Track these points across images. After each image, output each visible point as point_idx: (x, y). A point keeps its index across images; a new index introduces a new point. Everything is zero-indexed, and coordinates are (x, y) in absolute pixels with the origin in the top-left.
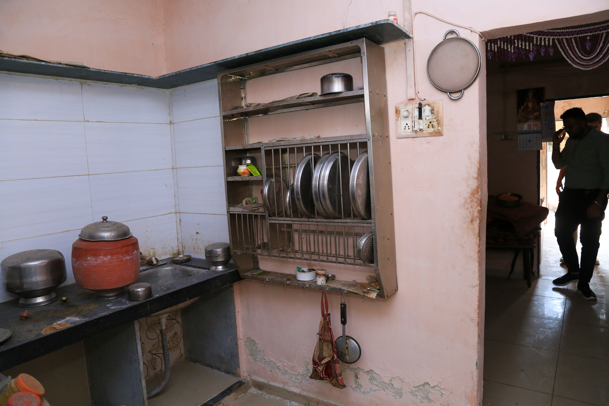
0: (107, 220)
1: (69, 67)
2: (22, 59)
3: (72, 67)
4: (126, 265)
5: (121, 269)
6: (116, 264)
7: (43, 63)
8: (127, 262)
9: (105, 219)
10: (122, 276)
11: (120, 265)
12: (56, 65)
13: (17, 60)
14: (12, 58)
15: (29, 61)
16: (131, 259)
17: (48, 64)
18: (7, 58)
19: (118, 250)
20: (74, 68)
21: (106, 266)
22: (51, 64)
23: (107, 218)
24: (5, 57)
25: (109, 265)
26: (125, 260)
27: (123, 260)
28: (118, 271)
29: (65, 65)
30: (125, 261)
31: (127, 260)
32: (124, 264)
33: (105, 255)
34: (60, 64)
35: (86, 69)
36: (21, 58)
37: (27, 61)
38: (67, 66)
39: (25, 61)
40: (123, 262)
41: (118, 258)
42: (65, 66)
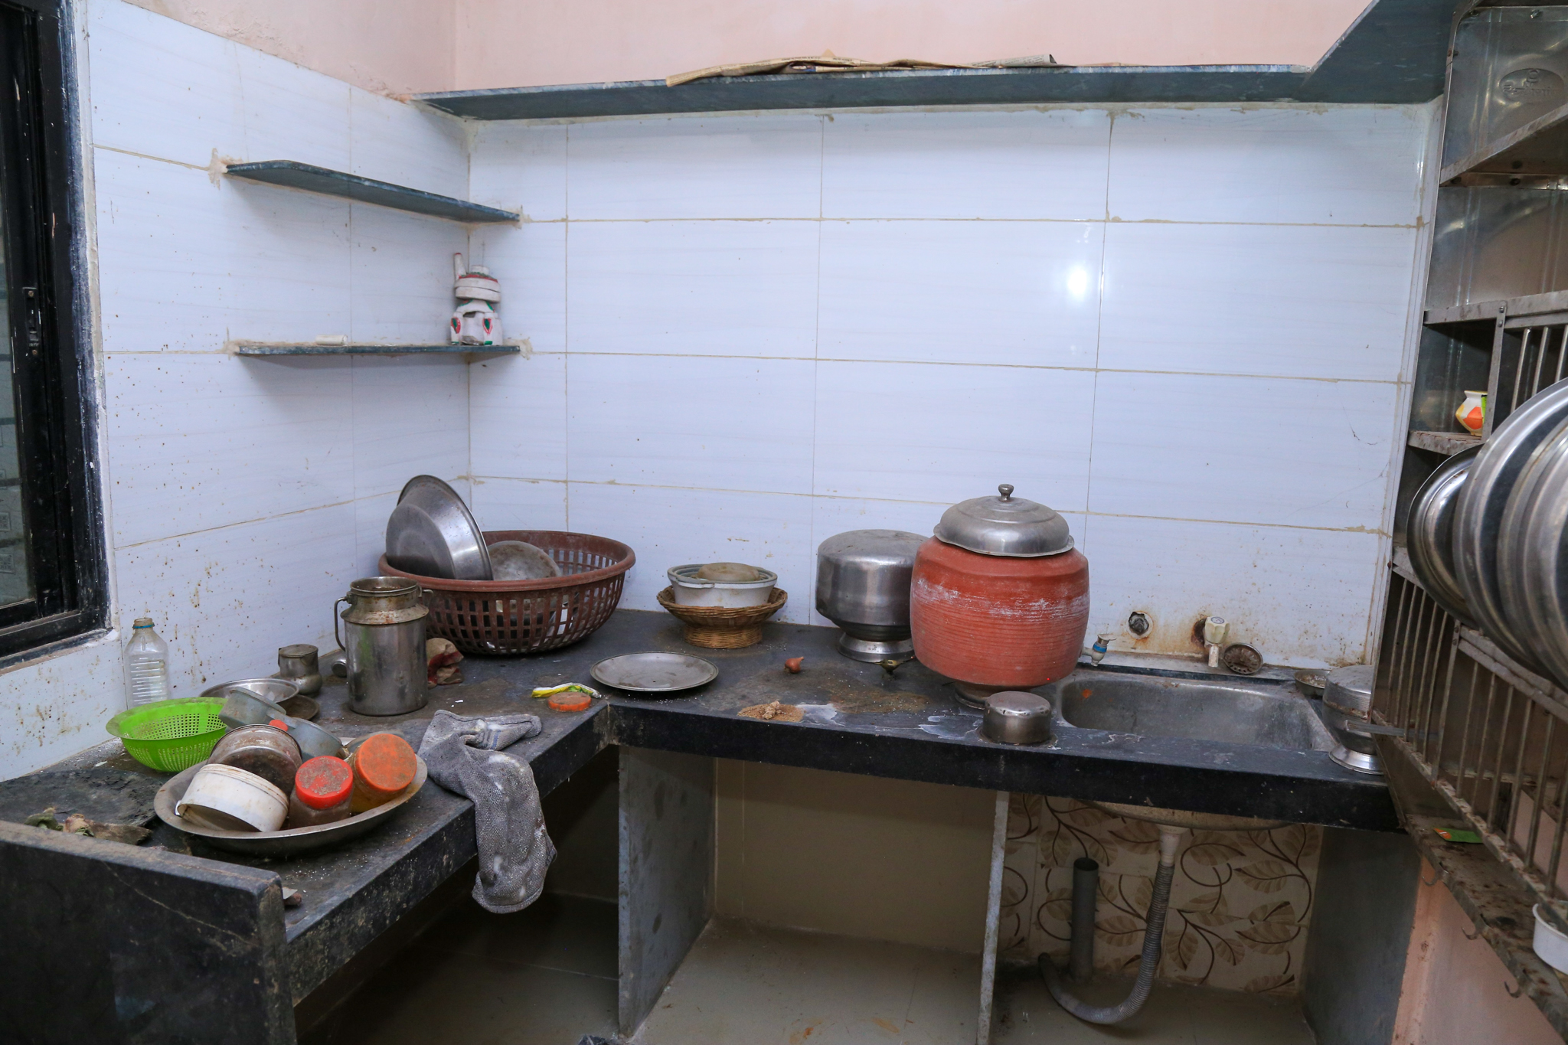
0: (1011, 496)
1: (1016, 72)
2: (901, 70)
3: (1024, 72)
4: (998, 631)
5: (982, 638)
6: (969, 618)
7: (949, 73)
8: (1001, 622)
9: (1006, 493)
10: (981, 657)
11: (980, 624)
12: (980, 73)
13: (889, 75)
14: (878, 71)
15: (916, 72)
16: (1016, 619)
17: (962, 73)
18: (868, 75)
19: (982, 582)
20: (1030, 71)
21: (946, 616)
22: (969, 73)
23: (1011, 490)
24: (864, 72)
25: (953, 614)
26: (996, 615)
27: (989, 614)
28: (970, 638)
29: (1005, 70)
30: (995, 619)
31: (1004, 618)
32: (990, 626)
33: (949, 587)
34: (994, 67)
35: (1065, 70)
36: (897, 68)
37: (912, 74)
38: (1010, 72)
39: (906, 73)
40: (988, 621)
41: (976, 603)
42: (1005, 72)
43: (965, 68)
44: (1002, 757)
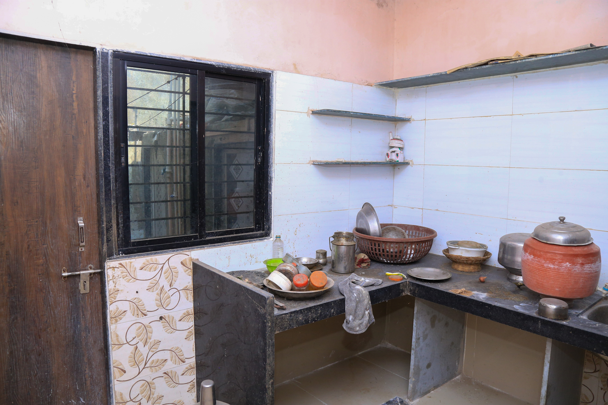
0: (564, 221)
1: (579, 52)
2: (531, 58)
3: (582, 52)
4: (548, 273)
5: (541, 275)
6: (537, 267)
7: (551, 56)
8: (549, 270)
9: (562, 220)
10: (541, 283)
11: (540, 269)
12: (563, 55)
13: (527, 60)
14: (523, 59)
15: (537, 58)
16: (556, 269)
17: (556, 56)
18: (519, 61)
19: (542, 253)
20: (585, 51)
21: (529, 265)
22: (559, 55)
23: (564, 219)
24: (518, 60)
25: (531, 265)
26: (547, 267)
27: (544, 266)
28: (537, 274)
29: (574, 52)
30: (546, 268)
31: (550, 268)
32: (545, 270)
33: (530, 254)
34: (570, 51)
35: (602, 48)
36: (530, 57)
37: (536, 59)
38: (577, 52)
39: (534, 59)
40: (544, 269)
41: (539, 261)
42: (574, 53)
43: (557, 54)
44: (540, 321)
